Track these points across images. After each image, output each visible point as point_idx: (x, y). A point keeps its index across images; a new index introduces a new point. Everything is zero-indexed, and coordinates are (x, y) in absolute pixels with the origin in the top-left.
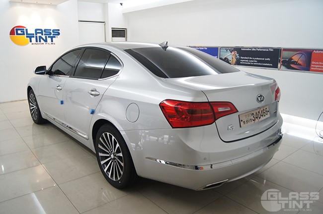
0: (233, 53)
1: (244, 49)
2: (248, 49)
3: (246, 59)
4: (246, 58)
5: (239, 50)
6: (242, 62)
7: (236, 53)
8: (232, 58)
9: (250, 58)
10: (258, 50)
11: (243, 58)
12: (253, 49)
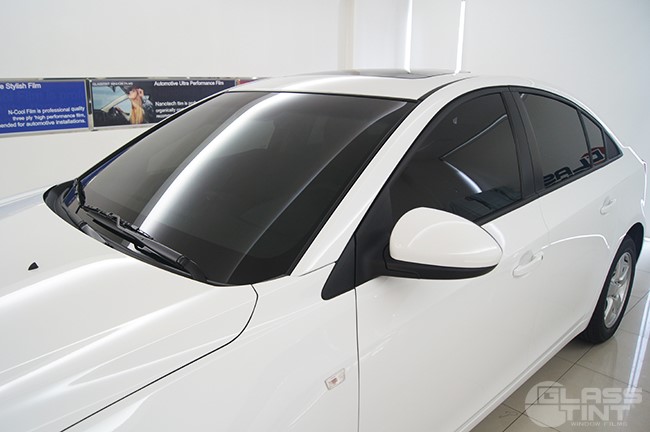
0: (133, 94)
1: (161, 84)
2: (172, 84)
3: (170, 107)
4: (169, 104)
5: (147, 86)
6: (160, 113)
7: (142, 95)
8: (133, 107)
9: (179, 103)
10: (195, 84)
11: (161, 104)
12: (184, 83)
